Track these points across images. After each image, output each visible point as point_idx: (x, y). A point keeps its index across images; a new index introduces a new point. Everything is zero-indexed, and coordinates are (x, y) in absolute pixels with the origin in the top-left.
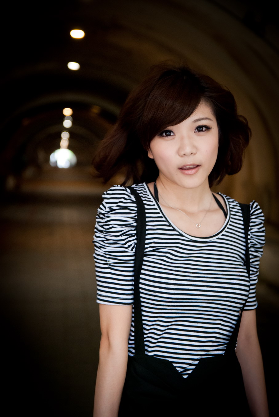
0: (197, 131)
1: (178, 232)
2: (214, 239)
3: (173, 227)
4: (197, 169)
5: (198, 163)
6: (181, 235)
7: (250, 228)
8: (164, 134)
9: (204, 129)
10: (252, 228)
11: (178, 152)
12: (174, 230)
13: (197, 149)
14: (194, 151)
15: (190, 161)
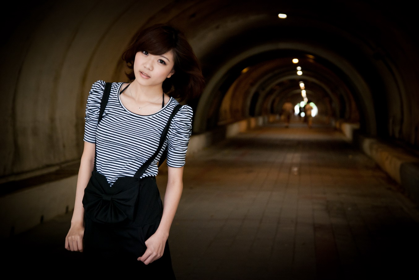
0: (159, 61)
1: (124, 109)
2: (146, 118)
3: (122, 106)
4: (148, 77)
5: (149, 75)
6: (125, 111)
7: (174, 117)
8: (144, 52)
9: (163, 63)
10: (176, 118)
11: (143, 64)
12: (122, 107)
13: (153, 69)
14: (151, 69)
15: (146, 71)
